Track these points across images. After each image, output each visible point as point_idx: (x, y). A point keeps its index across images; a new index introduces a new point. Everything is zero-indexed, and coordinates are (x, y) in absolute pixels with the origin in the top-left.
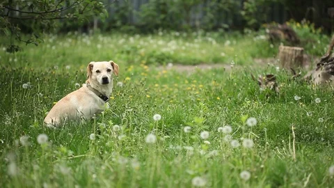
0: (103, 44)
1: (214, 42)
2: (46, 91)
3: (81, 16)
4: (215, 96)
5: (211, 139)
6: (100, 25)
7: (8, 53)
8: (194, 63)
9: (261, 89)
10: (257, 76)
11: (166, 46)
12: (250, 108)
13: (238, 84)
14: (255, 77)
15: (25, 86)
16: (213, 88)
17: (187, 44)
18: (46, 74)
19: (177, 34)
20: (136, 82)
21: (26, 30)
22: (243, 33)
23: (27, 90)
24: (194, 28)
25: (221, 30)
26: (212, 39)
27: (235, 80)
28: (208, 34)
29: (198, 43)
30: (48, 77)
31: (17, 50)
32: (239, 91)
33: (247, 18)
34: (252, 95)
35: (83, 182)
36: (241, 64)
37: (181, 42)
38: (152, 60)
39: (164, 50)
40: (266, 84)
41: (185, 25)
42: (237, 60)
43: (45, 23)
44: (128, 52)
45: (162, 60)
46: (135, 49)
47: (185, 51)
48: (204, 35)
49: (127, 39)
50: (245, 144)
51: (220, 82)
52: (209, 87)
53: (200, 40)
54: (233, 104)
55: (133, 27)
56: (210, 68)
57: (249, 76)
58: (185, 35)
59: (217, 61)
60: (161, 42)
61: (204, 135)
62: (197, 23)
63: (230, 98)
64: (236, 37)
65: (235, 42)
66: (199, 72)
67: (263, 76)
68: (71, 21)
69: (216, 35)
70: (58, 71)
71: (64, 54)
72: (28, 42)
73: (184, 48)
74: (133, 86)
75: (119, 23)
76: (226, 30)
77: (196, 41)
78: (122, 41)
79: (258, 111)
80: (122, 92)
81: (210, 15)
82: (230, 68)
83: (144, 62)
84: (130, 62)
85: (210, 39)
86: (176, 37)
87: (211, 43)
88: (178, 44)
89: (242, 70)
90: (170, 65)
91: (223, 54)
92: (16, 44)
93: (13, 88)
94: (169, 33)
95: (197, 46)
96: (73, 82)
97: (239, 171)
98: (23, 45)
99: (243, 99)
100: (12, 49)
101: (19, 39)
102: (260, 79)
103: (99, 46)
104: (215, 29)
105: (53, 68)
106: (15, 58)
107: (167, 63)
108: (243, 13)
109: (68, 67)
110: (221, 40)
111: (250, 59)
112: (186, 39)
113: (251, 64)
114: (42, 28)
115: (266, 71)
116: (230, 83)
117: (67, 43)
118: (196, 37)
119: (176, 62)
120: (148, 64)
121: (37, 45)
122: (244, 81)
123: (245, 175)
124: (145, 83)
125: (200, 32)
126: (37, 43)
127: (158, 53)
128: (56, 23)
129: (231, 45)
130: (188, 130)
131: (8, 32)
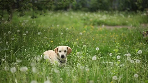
0: (73, 16)
1: (123, 16)
2: (48, 36)
3: (64, 3)
4: (123, 40)
5: (121, 59)
6: (72, 7)
7: (32, 19)
8: (114, 25)
9: (144, 37)
10: (142, 32)
11: (101, 17)
12: (139, 46)
13: (134, 35)
14: (141, 32)
15: (39, 33)
16: (122, 36)
17: (111, 17)
18: (48, 28)
19: (107, 12)
20: (88, 33)
21: (40, 9)
22: (136, 12)
23: (40, 35)
24: (114, 10)
25: (126, 11)
26: (122, 15)
27: (132, 33)
28: (121, 12)
29: (116, 16)
30: (49, 30)
31: (36, 18)
32: (134, 38)
33: (138, 6)
34: (140, 40)
35: (64, 76)
36: (135, 26)
37: (108, 16)
38: (96, 23)
39: (101, 19)
40: (146, 35)
41: (110, 8)
42: (133, 24)
43: (48, 6)
44: (85, 20)
45: (100, 23)
46: (88, 18)
47: (110, 20)
48: (119, 13)
49: (84, 14)
50: (136, 62)
51: (125, 34)
52: (121, 36)
53: (117, 15)
54: (131, 44)
55: (87, 9)
56: (121, 27)
57: (139, 32)
58: (110, 12)
59: (124, 24)
60: (99, 16)
61: (119, 57)
62: (116, 7)
63: (130, 41)
64: (133, 14)
65: (132, 16)
66: (116, 29)
67: (145, 31)
68: (60, 5)
69: (124, 13)
70: (53, 27)
71: (56, 20)
72: (41, 14)
73: (109, 18)
74: (86, 35)
75: (81, 7)
76: (129, 11)
77: (115, 15)
78: (82, 15)
79: (142, 47)
80: (82, 37)
81: (122, 4)
82: (130, 28)
83: (92, 24)
84: (85, 24)
85: (121, 15)
86: (106, 14)
87: (122, 16)
88: (107, 16)
89: (136, 28)
90: (103, 26)
91: (127, 22)
92: (35, 15)
93: (34, 34)
94: (103, 11)
95: (115, 18)
96: (60, 32)
97: (134, 74)
98: (38, 15)
99: (136, 42)
100: (33, 17)
101: (37, 13)
102: (143, 33)
103: (72, 17)
104: (124, 10)
105: (51, 26)
106: (34, 21)
107: (102, 25)
108: (136, 3)
109: (58, 26)
110: (126, 15)
111: (139, 24)
112: (111, 15)
113: (140, 26)
114: (47, 8)
115: (146, 30)
116: (130, 34)
117: (58, 15)
118: (115, 14)
119: (106, 24)
120: (94, 25)
121: (44, 16)
122: (136, 34)
123: (136, 75)
124: (92, 33)
125: (117, 11)
126: (45, 15)
127: (98, 20)
128: (53, 6)
129: (131, 17)
130: (111, 55)
131: (32, 10)
